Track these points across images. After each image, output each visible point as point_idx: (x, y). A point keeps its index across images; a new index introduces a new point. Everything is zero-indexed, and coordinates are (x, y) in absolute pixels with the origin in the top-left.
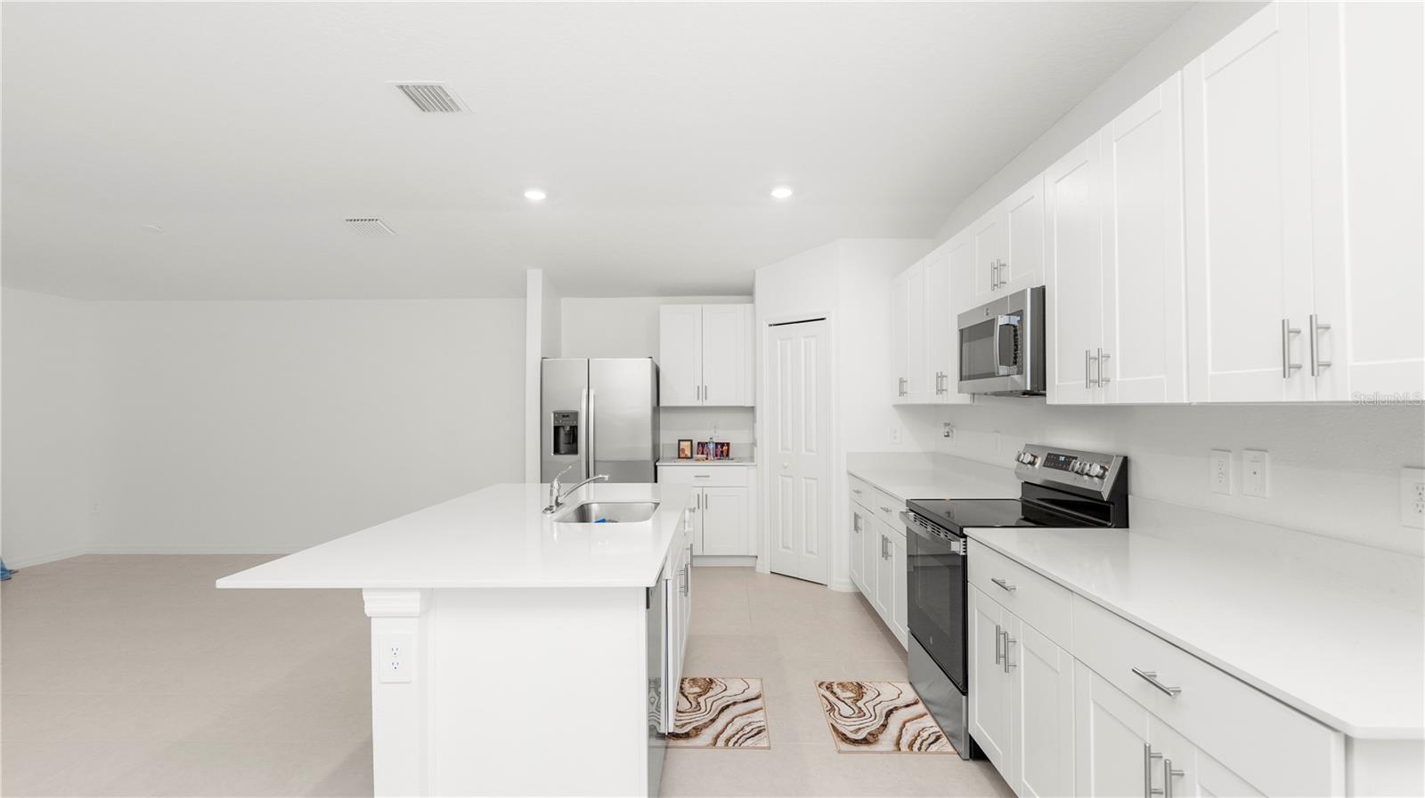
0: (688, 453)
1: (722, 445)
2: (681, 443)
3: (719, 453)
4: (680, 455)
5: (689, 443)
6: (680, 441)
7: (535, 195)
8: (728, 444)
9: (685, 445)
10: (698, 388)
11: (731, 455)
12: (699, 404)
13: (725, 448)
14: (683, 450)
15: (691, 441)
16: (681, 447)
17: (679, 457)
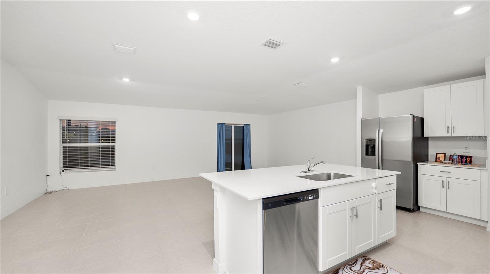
0: (442, 159)
1: (467, 157)
2: (438, 154)
3: (464, 161)
4: (437, 160)
5: (444, 155)
6: (437, 154)
7: (335, 60)
8: (471, 157)
9: (441, 157)
10: (448, 127)
11: (472, 163)
12: (449, 135)
13: (468, 159)
14: (439, 158)
15: (445, 154)
16: (438, 157)
17: (436, 161)
